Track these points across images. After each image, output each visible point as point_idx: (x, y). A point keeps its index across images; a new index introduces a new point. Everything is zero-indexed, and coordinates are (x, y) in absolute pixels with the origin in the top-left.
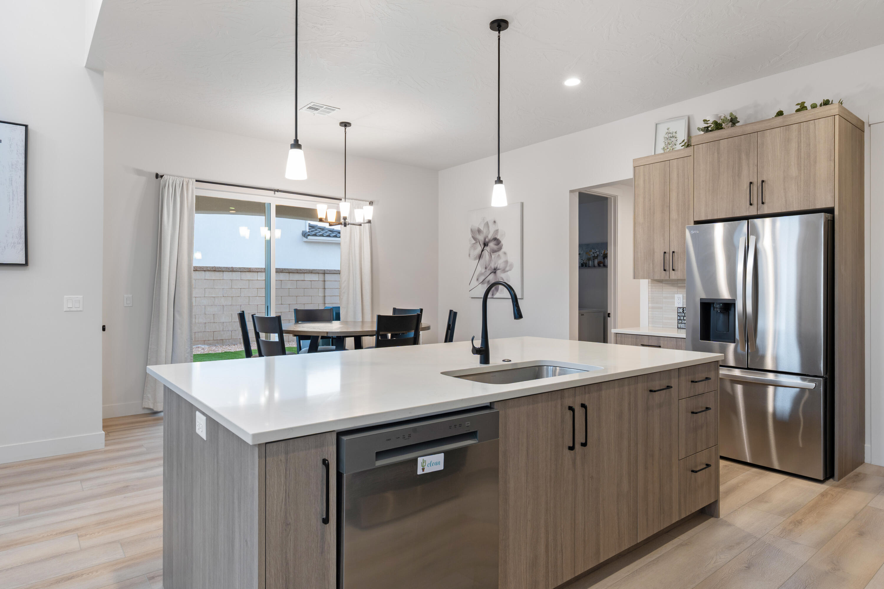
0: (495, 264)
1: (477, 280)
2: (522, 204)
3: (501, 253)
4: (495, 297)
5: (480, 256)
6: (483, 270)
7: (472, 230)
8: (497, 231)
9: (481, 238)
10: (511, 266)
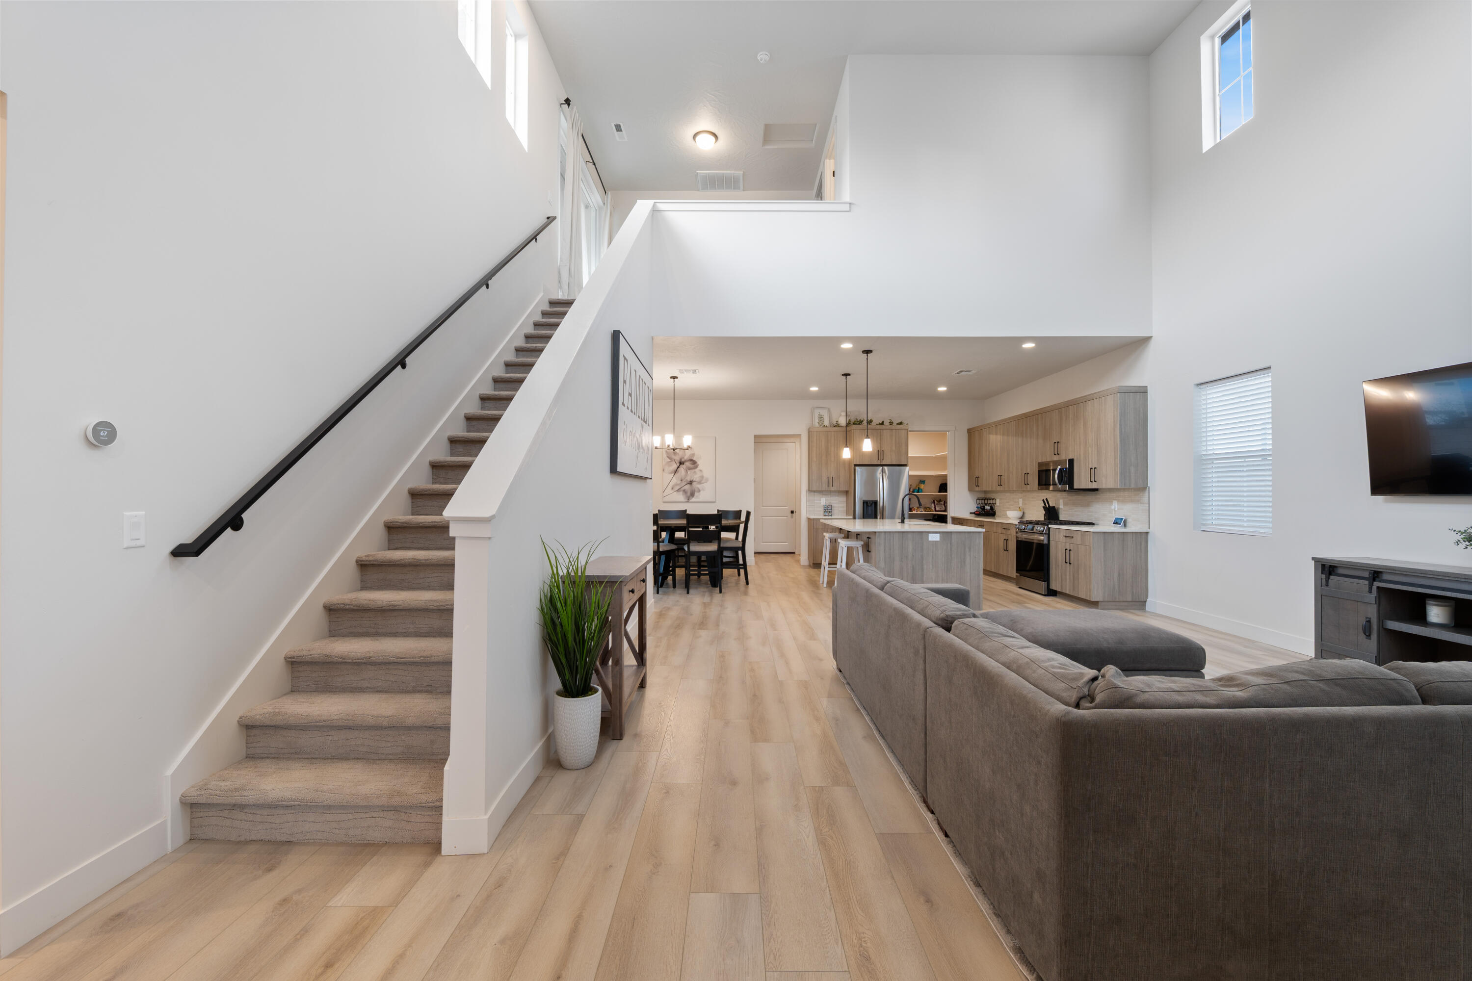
0: (691, 478)
1: (672, 489)
2: (716, 439)
3: (696, 470)
4: (690, 501)
5: (675, 472)
6: (679, 482)
7: (667, 452)
8: (693, 455)
9: (677, 458)
10: (707, 480)
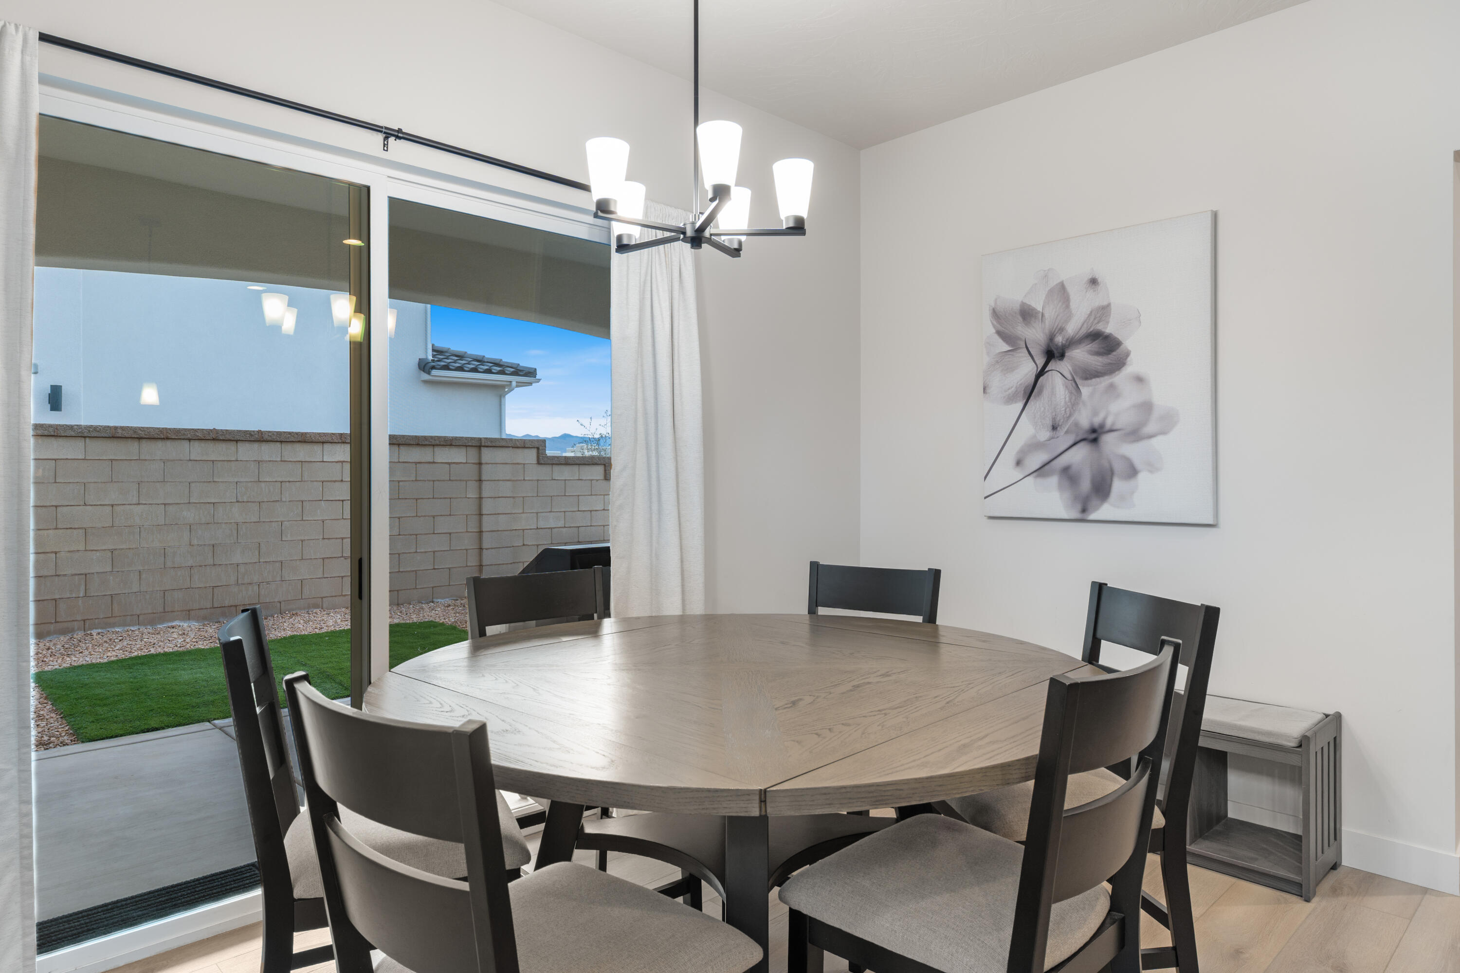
0: (1095, 413)
1: (1019, 463)
2: (1215, 216)
3: (1120, 378)
4: (1092, 517)
5: (1031, 392)
6: (1044, 435)
7: (995, 314)
8: (1104, 311)
9: (1036, 335)
10: (1169, 421)
